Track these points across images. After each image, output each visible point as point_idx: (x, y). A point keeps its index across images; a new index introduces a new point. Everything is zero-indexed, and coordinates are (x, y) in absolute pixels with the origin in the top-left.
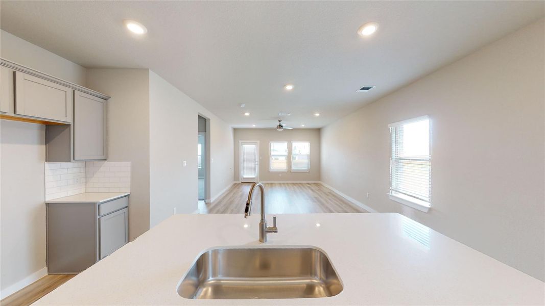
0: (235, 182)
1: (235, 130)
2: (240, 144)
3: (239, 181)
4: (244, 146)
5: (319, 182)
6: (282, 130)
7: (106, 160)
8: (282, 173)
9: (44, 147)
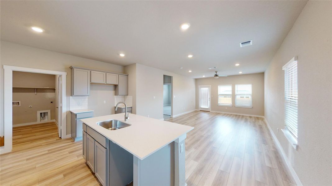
0: (196, 110)
1: (196, 80)
2: (199, 88)
3: (198, 109)
4: (202, 88)
5: (263, 117)
6: (218, 77)
7: (127, 95)
8: (228, 107)
9: (114, 91)
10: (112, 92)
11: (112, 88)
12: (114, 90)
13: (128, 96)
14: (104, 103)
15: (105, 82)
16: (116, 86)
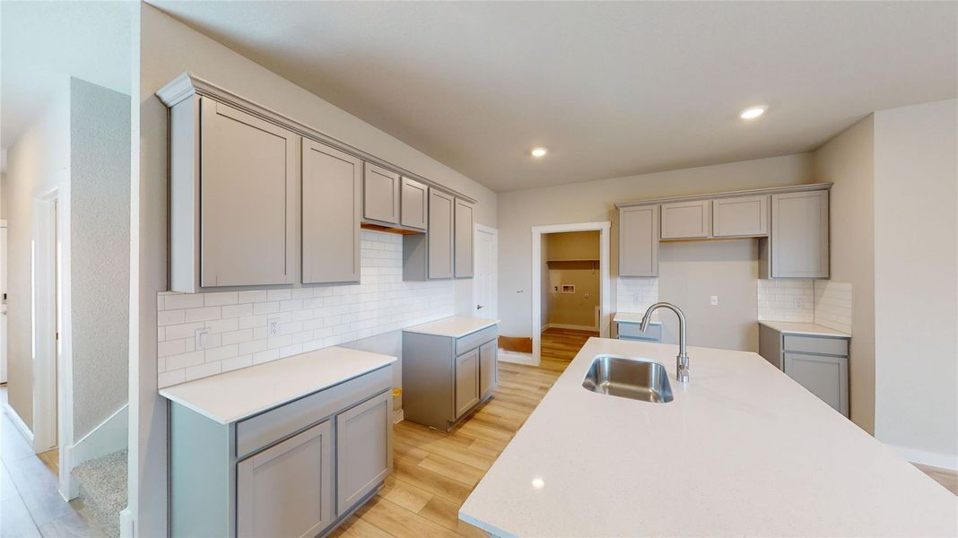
7: (828, 278)
9: (757, 262)
10: (748, 266)
11: (747, 249)
12: (753, 259)
13: (830, 284)
14: (713, 303)
15: (706, 234)
16: (761, 243)
